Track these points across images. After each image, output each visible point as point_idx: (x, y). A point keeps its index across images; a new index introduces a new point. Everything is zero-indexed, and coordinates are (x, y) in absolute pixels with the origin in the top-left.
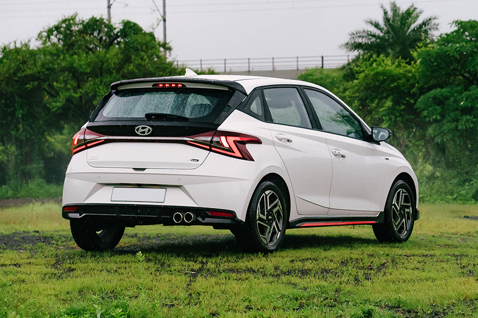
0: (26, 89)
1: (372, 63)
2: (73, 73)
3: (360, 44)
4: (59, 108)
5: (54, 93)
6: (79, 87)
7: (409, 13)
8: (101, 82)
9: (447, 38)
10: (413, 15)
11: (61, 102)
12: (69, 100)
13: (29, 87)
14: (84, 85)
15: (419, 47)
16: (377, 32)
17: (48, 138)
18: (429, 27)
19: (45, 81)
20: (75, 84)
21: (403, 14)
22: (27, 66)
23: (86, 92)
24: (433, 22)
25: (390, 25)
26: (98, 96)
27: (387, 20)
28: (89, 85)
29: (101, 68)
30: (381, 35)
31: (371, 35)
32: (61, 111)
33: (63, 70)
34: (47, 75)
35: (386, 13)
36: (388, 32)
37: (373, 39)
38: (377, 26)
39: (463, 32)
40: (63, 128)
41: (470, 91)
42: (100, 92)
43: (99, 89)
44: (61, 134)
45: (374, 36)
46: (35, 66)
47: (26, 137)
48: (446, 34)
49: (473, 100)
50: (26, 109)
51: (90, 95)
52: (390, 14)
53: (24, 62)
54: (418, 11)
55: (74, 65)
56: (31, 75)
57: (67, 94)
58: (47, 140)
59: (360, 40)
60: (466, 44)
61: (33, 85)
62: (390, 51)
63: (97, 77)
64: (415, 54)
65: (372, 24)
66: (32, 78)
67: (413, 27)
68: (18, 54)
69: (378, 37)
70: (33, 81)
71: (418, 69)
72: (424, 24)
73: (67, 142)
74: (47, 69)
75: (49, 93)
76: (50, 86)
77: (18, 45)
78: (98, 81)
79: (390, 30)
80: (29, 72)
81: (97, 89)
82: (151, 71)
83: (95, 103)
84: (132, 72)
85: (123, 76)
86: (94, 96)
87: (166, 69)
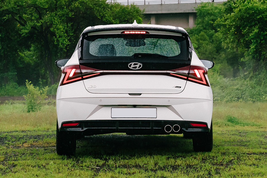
0: (4, 19)
2: (36, 8)
4: (26, 33)
5: (23, 23)
6: (40, 18)
8: (56, 14)
11: (28, 29)
12: (34, 28)
13: (5, 18)
14: (44, 17)
17: (20, 54)
19: (17, 14)
20: (38, 16)
22: (4, 3)
23: (45, 22)
26: (54, 25)
28: (47, 17)
29: (56, 5)
32: (28, 35)
33: (29, 6)
34: (18, 10)
40: (30, 47)
42: (55, 22)
43: (54, 19)
44: (30, 51)
46: (10, 3)
50: (4, 34)
51: (48, 23)
55: (37, 3)
56: (7, 10)
57: (32, 24)
58: (19, 55)
61: (8, 17)
63: (52, 11)
66: (8, 12)
70: (8, 14)
73: (33, 56)
74: (18, 6)
75: (19, 22)
76: (21, 17)
78: (53, 14)
80: (5, 8)
81: (53, 20)
82: (91, 7)
83: (52, 29)
84: (78, 7)
85: (72, 11)
86: (51, 25)
87: (101, 6)
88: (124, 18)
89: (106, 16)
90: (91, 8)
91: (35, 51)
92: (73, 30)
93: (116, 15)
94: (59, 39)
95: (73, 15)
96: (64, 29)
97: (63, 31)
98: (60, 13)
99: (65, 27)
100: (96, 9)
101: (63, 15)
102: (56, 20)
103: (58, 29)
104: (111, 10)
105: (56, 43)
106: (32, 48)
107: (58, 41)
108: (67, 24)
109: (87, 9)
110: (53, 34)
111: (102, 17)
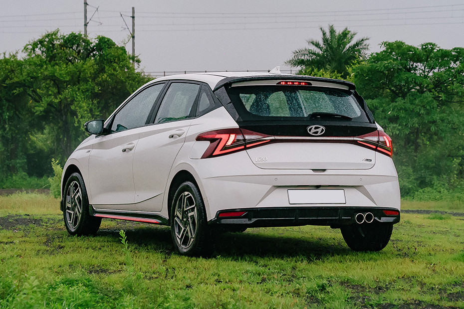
0: (13, 94)
2: (54, 81)
3: (303, 60)
4: (41, 112)
5: (37, 98)
6: (59, 93)
7: (345, 34)
8: (79, 89)
9: (377, 56)
10: (349, 36)
11: (43, 107)
12: (50, 104)
13: (16, 92)
14: (63, 91)
15: (354, 64)
16: (318, 51)
17: (31, 136)
18: (361, 47)
19: (30, 87)
20: (56, 91)
21: (339, 35)
22: (14, 74)
23: (65, 97)
24: (365, 42)
25: (329, 44)
26: (76, 101)
27: (325, 40)
28: (67, 92)
29: (79, 77)
30: (321, 52)
31: (312, 54)
32: (43, 113)
33: (45, 78)
34: (32, 82)
35: (324, 34)
36: (326, 51)
37: (314, 57)
38: (317, 45)
39: (391, 53)
40: (45, 128)
41: (396, 102)
42: (77, 98)
43: (77, 95)
44: (43, 133)
45: (314, 54)
46: (22, 74)
47: (12, 136)
48: (377, 54)
49: (399, 110)
50: (12, 112)
51: (69, 100)
52: (328, 35)
53: (12, 71)
54: (352, 32)
55: (56, 74)
56: (17, 83)
57: (49, 100)
58: (30, 139)
59: (303, 58)
60: (393, 61)
61: (19, 91)
62: (328, 66)
63: (74, 84)
64: (350, 70)
65: (313, 44)
66: (19, 84)
67: (347, 47)
68: (7, 64)
69: (318, 55)
70: (20, 87)
72: (357, 44)
73: (47, 140)
74: (32, 78)
75: (33, 98)
76: (34, 91)
77: (7, 56)
78: (76, 88)
79: (329, 49)
80: (16, 80)
81: (75, 95)
83: (73, 107)
84: (106, 81)
85: (98, 84)
86: (73, 101)
87: (135, 79)
90: (122, 82)
91: (49, 133)
92: (100, 109)
94: (81, 120)
95: (99, 90)
96: (88, 107)
97: (87, 110)
98: (83, 87)
99: (89, 104)
100: (129, 83)
101: (88, 91)
102: (79, 96)
103: (80, 107)
105: (76, 125)
106: (45, 131)
107: (79, 121)
108: (92, 101)
109: (118, 83)
110: (74, 113)
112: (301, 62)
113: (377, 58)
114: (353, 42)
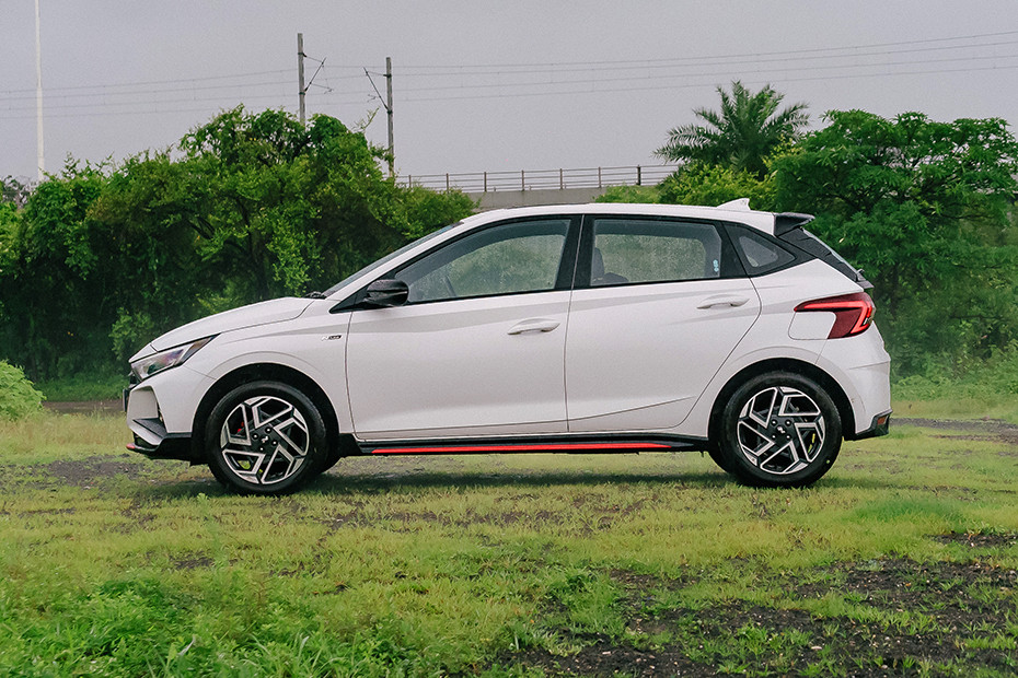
0: (165, 225)
1: (703, 179)
2: (236, 200)
3: (687, 148)
4: (214, 256)
5: (208, 232)
6: (245, 222)
7: (761, 99)
8: (281, 213)
9: (817, 139)
10: (770, 102)
11: (216, 246)
12: (231, 242)
13: (168, 223)
14: (253, 219)
15: (775, 153)
16: (714, 129)
17: (202, 302)
18: (794, 120)
19: (194, 213)
20: (239, 218)
21: (753, 100)
22: (165, 190)
23: (256, 229)
24: (800, 112)
25: (733, 117)
26: (276, 235)
27: (728, 110)
28: (259, 220)
29: (281, 191)
30: (719, 133)
31: (704, 135)
32: (219, 259)
33: (221, 195)
34: (196, 203)
35: (725, 99)
36: (730, 129)
37: (708, 141)
38: (713, 119)
39: (843, 130)
40: (225, 286)
41: (853, 221)
42: (278, 230)
43: (277, 224)
44: (223, 296)
45: (708, 135)
46: (177, 190)
47: (166, 302)
48: (816, 133)
49: (859, 235)
50: (164, 257)
51: (263, 233)
52: (732, 101)
53: (161, 184)
54: (776, 96)
55: (238, 189)
56: (172, 204)
57: (226, 234)
59: (687, 143)
60: (847, 147)
61: (174, 219)
62: (733, 158)
63: (273, 205)
64: (768, 163)
65: (706, 116)
66: (173, 208)
67: (768, 121)
68: (151, 173)
69: (715, 137)
70: (175, 213)
71: (774, 188)
72: (786, 116)
74: (196, 195)
75: (200, 231)
76: (202, 220)
77: (152, 158)
78: (275, 212)
79: (733, 126)
80: (167, 199)
81: (274, 226)
82: (359, 195)
83: (270, 247)
84: (330, 196)
85: (316, 204)
86: (270, 236)
87: (382, 192)
88: (434, 220)
89: (392, 215)
90: (360, 198)
91: (235, 294)
92: (320, 249)
93: (416, 212)
94: (286, 269)
95: (319, 214)
96: (297, 246)
97: (295, 252)
98: (290, 209)
99: (300, 241)
100: (371, 200)
101: (297, 214)
102: (281, 227)
103: (284, 247)
104: (405, 201)
105: (277, 278)
106: (228, 290)
107: (282, 274)
108: (306, 234)
109: (351, 199)
110: (274, 258)
111: (385, 218)
112: (684, 152)
113: (817, 142)
114: (778, 112)
